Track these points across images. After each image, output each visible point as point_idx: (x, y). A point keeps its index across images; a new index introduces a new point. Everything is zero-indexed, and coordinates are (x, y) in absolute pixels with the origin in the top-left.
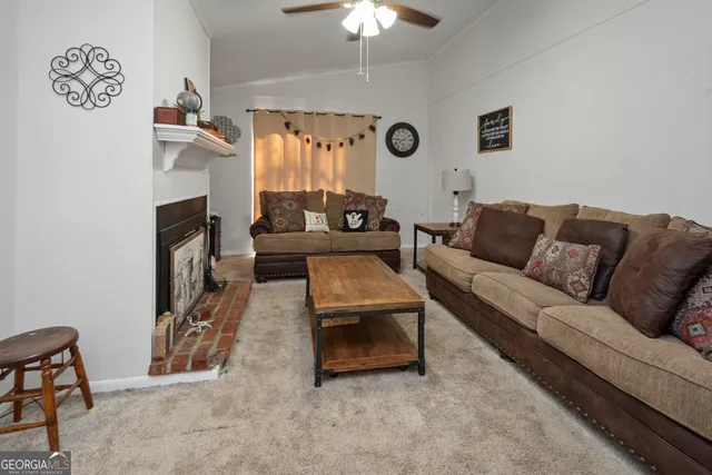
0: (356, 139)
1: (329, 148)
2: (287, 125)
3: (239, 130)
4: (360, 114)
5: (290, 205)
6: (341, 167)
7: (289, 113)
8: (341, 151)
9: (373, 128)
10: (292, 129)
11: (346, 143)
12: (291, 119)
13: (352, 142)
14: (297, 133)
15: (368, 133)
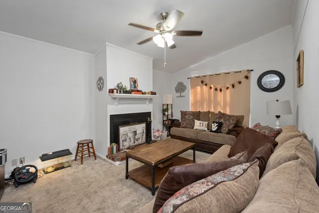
0: (236, 85)
1: (221, 90)
2: (202, 82)
3: (186, 87)
4: (239, 71)
5: (189, 117)
6: (228, 99)
7: (204, 76)
8: (228, 92)
9: (247, 77)
10: (204, 83)
11: (231, 87)
12: (204, 79)
13: (233, 86)
14: (206, 85)
15: (244, 80)
